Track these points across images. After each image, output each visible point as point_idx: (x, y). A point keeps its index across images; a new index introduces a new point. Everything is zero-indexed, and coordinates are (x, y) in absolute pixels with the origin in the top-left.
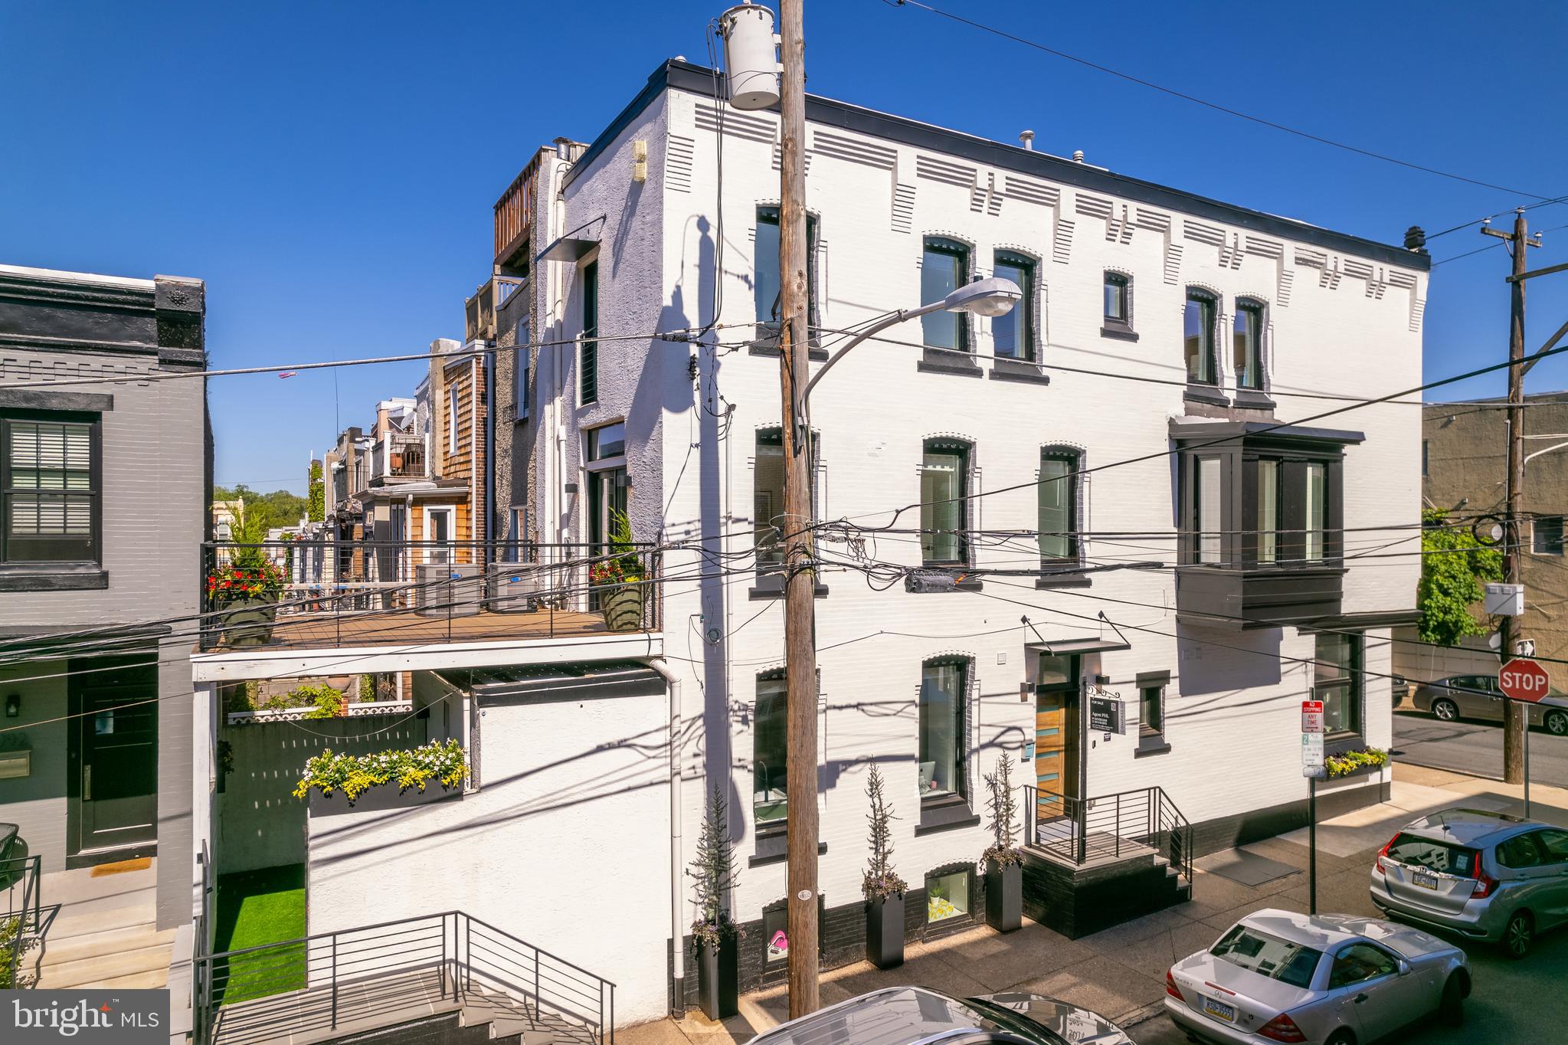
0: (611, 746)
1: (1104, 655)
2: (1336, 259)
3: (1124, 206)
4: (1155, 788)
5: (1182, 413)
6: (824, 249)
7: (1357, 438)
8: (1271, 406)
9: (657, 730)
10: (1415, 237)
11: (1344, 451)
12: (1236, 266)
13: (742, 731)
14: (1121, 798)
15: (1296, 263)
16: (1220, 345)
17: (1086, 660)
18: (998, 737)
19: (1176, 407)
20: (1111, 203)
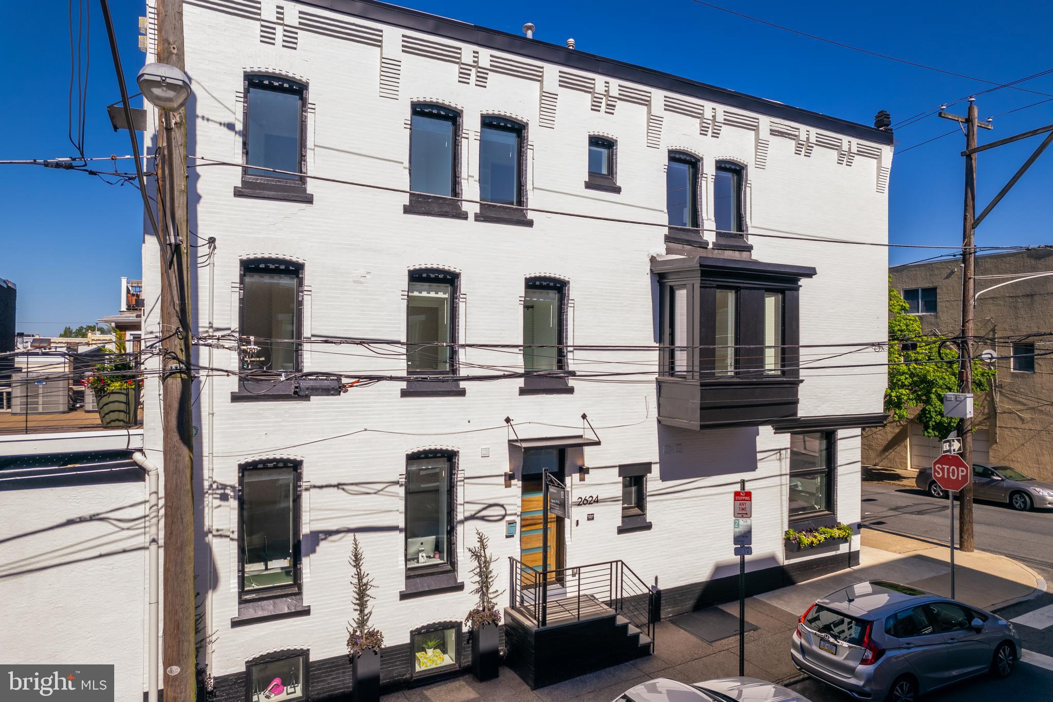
0: (82, 520)
1: (587, 449)
2: (808, 132)
3: (606, 83)
4: (617, 562)
5: (664, 252)
6: (313, 110)
7: (810, 273)
8: (749, 248)
9: (132, 506)
10: (883, 119)
11: (800, 283)
12: (716, 135)
13: (220, 506)
14: (582, 570)
15: (771, 134)
16: (701, 198)
17: (569, 453)
18: (480, 511)
19: (659, 249)
20: (594, 80)
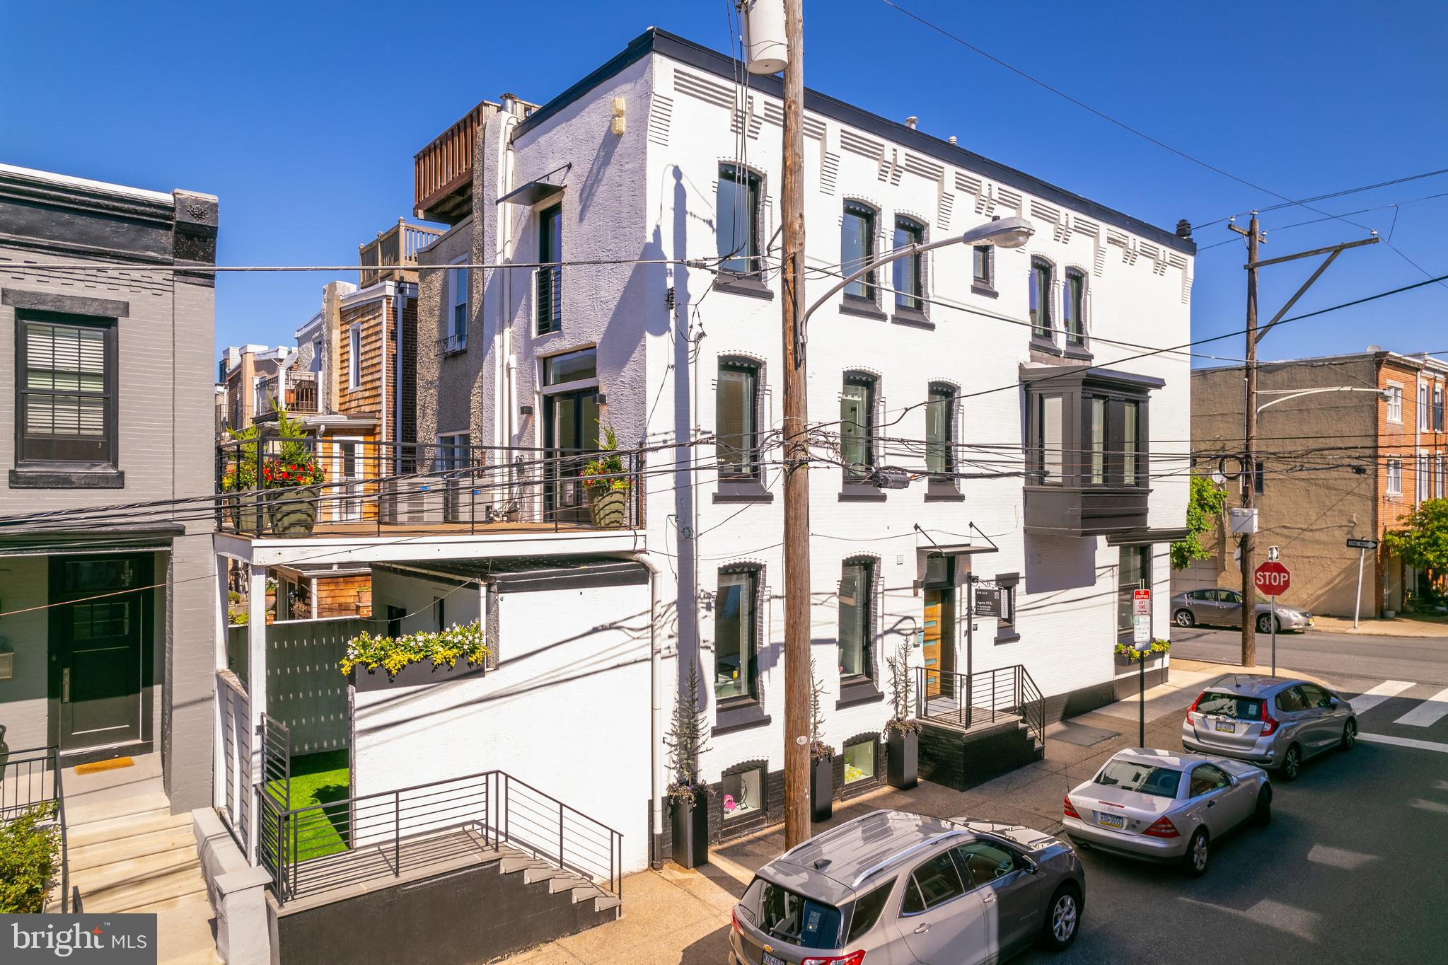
0: (604, 628)
1: (973, 556)
2: (1135, 241)
3: (990, 185)
4: (1019, 666)
5: (1029, 360)
6: (769, 204)
7: (1159, 384)
8: (1090, 357)
9: (640, 615)
10: (1184, 228)
11: (1149, 394)
12: (1066, 241)
13: (706, 616)
14: (996, 673)
15: (1108, 242)
16: (1053, 305)
17: (960, 561)
18: (897, 624)
19: (1025, 355)
20: (980, 182)
